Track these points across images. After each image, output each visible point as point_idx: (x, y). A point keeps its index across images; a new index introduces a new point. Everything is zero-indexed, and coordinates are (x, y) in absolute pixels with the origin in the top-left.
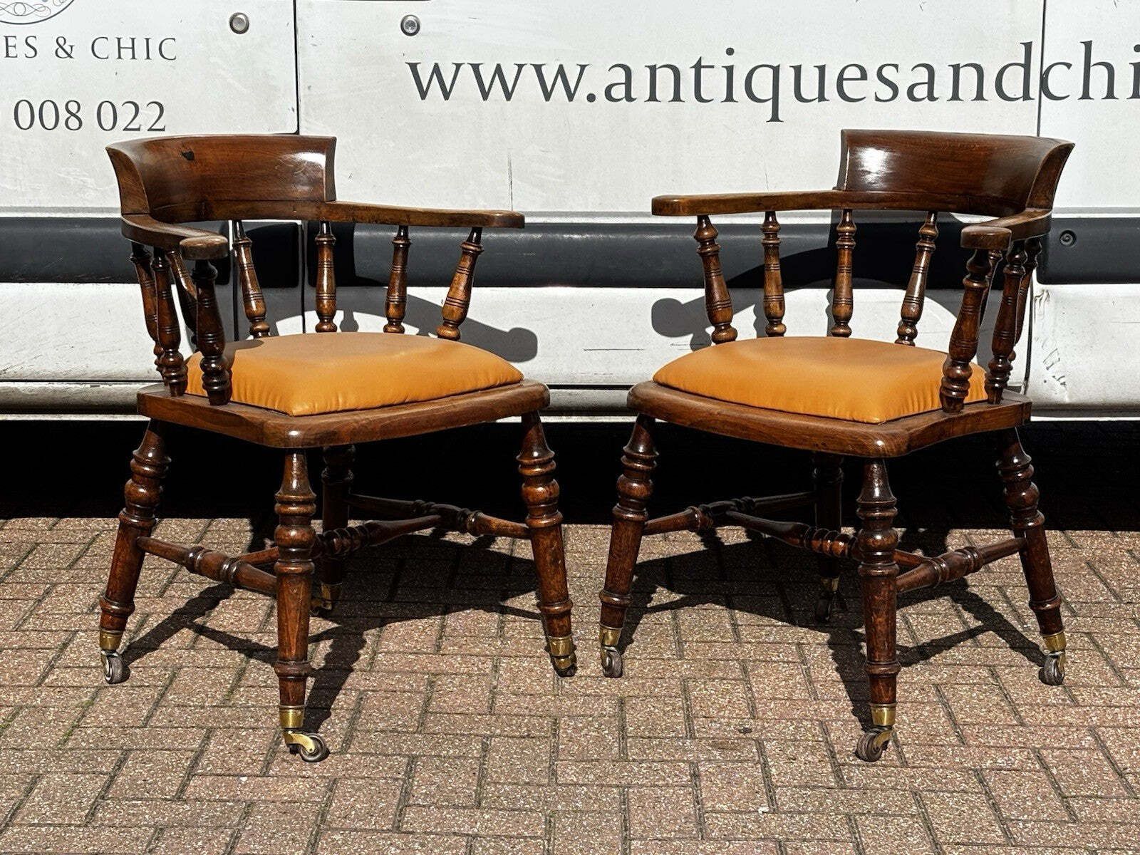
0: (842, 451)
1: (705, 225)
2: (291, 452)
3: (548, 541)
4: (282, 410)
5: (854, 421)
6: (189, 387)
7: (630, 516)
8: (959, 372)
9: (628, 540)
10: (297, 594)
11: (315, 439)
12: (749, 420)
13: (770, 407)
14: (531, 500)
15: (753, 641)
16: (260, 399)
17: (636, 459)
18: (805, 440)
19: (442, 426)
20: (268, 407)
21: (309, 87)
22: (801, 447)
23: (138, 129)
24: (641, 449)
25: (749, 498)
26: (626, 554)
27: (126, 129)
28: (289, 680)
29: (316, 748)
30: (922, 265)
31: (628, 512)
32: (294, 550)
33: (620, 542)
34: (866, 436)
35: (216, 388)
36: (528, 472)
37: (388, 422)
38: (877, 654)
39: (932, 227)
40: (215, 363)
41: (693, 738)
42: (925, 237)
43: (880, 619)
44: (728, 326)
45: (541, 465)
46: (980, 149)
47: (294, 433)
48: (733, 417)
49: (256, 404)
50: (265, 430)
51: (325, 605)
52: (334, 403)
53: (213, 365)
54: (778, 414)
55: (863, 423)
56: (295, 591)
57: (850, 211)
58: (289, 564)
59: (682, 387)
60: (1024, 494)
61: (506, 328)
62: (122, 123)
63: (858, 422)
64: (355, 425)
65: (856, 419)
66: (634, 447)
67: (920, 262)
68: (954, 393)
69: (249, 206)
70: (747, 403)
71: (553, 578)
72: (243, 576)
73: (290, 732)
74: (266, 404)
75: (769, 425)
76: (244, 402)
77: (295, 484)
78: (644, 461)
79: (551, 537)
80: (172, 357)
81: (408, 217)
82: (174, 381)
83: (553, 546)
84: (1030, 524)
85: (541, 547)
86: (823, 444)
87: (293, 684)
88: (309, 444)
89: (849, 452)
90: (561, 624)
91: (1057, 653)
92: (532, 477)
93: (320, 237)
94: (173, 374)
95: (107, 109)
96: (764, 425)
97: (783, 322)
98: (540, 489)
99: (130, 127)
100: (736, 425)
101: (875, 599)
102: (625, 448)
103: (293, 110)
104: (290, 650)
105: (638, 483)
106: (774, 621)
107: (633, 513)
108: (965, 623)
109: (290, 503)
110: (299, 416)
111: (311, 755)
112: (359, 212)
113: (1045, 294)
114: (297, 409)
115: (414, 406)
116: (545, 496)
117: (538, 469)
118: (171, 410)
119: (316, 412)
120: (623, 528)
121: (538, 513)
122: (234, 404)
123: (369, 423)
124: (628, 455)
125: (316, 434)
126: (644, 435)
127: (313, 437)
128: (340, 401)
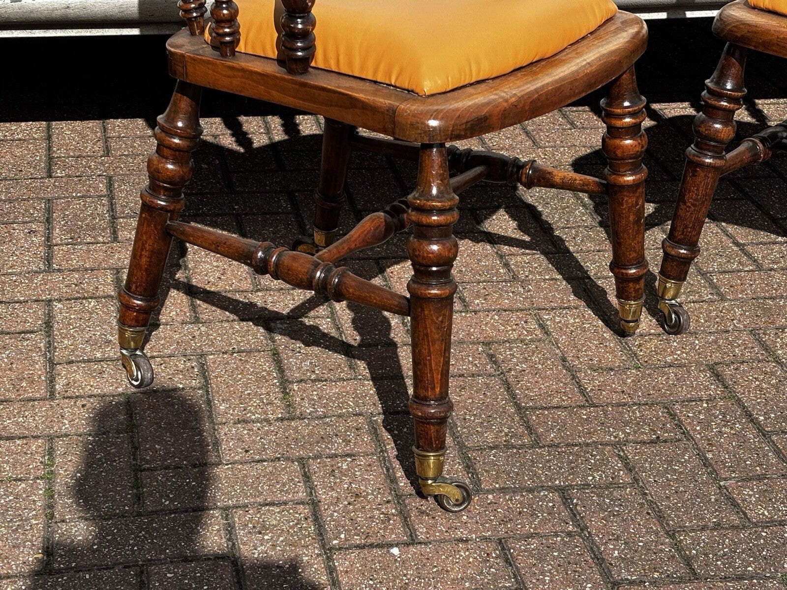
2: (429, 147)
3: (634, 199)
4: (406, 86)
7: (708, 161)
9: (707, 188)
10: (442, 322)
11: (466, 130)
14: (620, 155)
15: (776, 267)
16: (362, 68)
17: (720, 96)
19: (583, 91)
24: (729, 86)
26: (703, 202)
28: (433, 424)
29: (463, 497)
31: (706, 156)
32: (434, 269)
33: (698, 190)
35: (300, 54)
40: (301, 23)
45: (630, 115)
47: (433, 123)
50: (399, 119)
52: (467, 72)
53: (300, 26)
56: (440, 319)
58: (429, 286)
64: (505, 104)
66: (720, 82)
71: (634, 239)
72: (351, 290)
73: (430, 482)
74: (375, 72)
76: (334, 68)
77: (435, 188)
78: (730, 100)
79: (638, 194)
82: (228, 39)
83: (638, 204)
85: (625, 206)
87: (437, 427)
88: (459, 136)
90: (638, 287)
94: (227, 30)
98: (628, 142)
102: (707, 81)
105: (721, 123)
107: (711, 157)
109: (430, 211)
110: (432, 95)
111: (456, 505)
114: (428, 86)
115: (544, 67)
116: (637, 149)
117: (628, 120)
118: (229, 77)
119: (450, 88)
120: (702, 174)
121: (624, 170)
122: (317, 71)
123: (519, 101)
124: (710, 91)
125: (467, 122)
126: (735, 69)
127: (464, 126)
128: (474, 68)
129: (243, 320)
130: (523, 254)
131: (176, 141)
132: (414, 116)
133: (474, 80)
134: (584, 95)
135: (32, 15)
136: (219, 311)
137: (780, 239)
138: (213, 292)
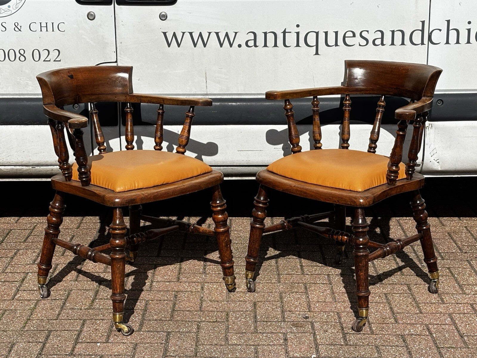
0: (346, 204)
1: (288, 103)
2: (116, 208)
3: (224, 238)
4: (112, 189)
5: (350, 190)
6: (73, 177)
8: (394, 168)
9: (257, 236)
11: (126, 203)
12: (307, 189)
13: (316, 184)
14: (216, 221)
15: (309, 273)
16: (102, 183)
17: (260, 203)
18: (330, 199)
19: (179, 194)
20: (106, 188)
21: (121, 43)
22: (328, 202)
23: (50, 61)
24: (262, 199)
25: (307, 215)
26: (256, 241)
27: (44, 61)
28: (117, 302)
29: (128, 330)
30: (379, 118)
31: (257, 224)
32: (118, 249)
33: (254, 236)
34: (355, 198)
35: (84, 179)
36: (215, 209)
37: (156, 194)
38: (361, 287)
39: (383, 102)
40: (83, 169)
41: (284, 321)
42: (380, 106)
43: (362, 273)
44: (298, 145)
45: (220, 206)
46: (403, 69)
47: (117, 200)
48: (300, 188)
49: (101, 186)
50: (105, 199)
51: (131, 260)
52: (134, 185)
53: (83, 170)
54: (319, 187)
55: (354, 191)
56: (119, 266)
57: (349, 95)
58: (116, 254)
59: (279, 174)
60: (422, 215)
61: (205, 142)
62: (43, 58)
63: (353, 191)
64: (143, 196)
65: (351, 190)
66: (259, 197)
67: (378, 116)
68: (392, 177)
69: (97, 96)
70: (306, 181)
71: (226, 252)
72: (97, 258)
73: (117, 324)
74: (105, 186)
75: (315, 192)
76: (96, 184)
77: (118, 222)
78: (263, 203)
79: (225, 236)
80: (66, 165)
81: (164, 101)
82: (67, 175)
83: (226, 240)
84: (424, 228)
85: (221, 240)
86: (338, 201)
87: (118, 304)
88: (124, 205)
89: (348, 204)
90: (229, 271)
91: (436, 280)
92: (216, 211)
93: (126, 109)
94: (66, 172)
95: (36, 52)
96: (313, 192)
97: (321, 142)
98: (220, 216)
99: (46, 60)
100: (301, 191)
101: (359, 265)
102: (255, 197)
103: (114, 52)
104: (117, 290)
105: (261, 212)
106: (318, 264)
107: (259, 225)
108: (397, 263)
109: (116, 229)
110: (119, 192)
111: (126, 333)
112: (143, 98)
113: (431, 126)
114: (118, 189)
115: (167, 186)
116: (222, 219)
117: (219, 208)
118: (65, 187)
119: (126, 190)
120: (255, 231)
121: (219, 226)
122: (92, 186)
123: (149, 195)
124: (256, 201)
125: (126, 201)
126: (263, 192)
127: (125, 202)
128: (136, 185)
129: (92, 281)
130: (215, 265)
131: (56, 210)
132: (109, 198)
133: (136, 188)
134: (180, 195)
135: (40, 173)
136: (86, 278)
137: (320, 265)
138: (88, 272)
